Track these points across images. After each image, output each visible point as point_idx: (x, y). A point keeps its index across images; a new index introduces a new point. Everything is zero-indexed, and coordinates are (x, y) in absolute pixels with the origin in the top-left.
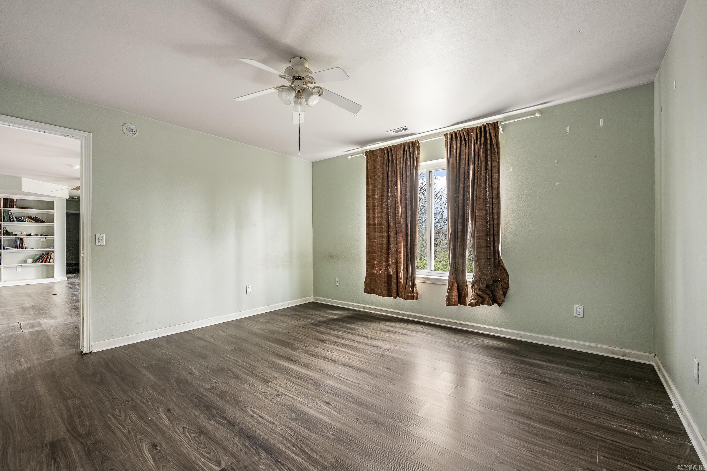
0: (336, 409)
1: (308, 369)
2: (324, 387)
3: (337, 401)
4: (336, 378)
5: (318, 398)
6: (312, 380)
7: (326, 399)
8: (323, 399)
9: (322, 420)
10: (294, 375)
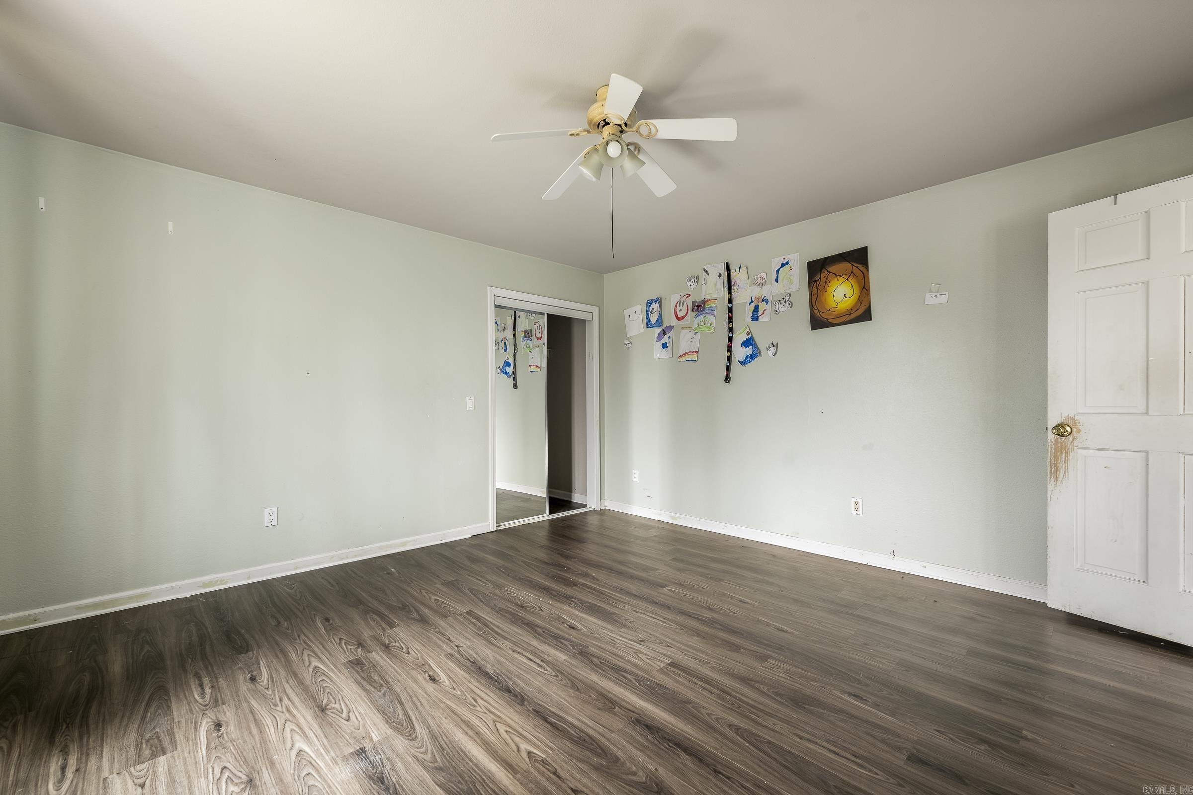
0: (563, 620)
1: (603, 691)
2: (573, 648)
3: (559, 629)
4: (548, 663)
5: (584, 635)
6: (594, 664)
7: (573, 632)
8: (577, 632)
9: (581, 612)
10: (630, 677)
